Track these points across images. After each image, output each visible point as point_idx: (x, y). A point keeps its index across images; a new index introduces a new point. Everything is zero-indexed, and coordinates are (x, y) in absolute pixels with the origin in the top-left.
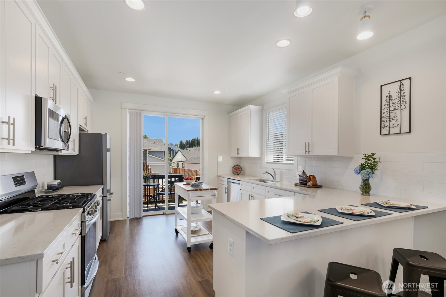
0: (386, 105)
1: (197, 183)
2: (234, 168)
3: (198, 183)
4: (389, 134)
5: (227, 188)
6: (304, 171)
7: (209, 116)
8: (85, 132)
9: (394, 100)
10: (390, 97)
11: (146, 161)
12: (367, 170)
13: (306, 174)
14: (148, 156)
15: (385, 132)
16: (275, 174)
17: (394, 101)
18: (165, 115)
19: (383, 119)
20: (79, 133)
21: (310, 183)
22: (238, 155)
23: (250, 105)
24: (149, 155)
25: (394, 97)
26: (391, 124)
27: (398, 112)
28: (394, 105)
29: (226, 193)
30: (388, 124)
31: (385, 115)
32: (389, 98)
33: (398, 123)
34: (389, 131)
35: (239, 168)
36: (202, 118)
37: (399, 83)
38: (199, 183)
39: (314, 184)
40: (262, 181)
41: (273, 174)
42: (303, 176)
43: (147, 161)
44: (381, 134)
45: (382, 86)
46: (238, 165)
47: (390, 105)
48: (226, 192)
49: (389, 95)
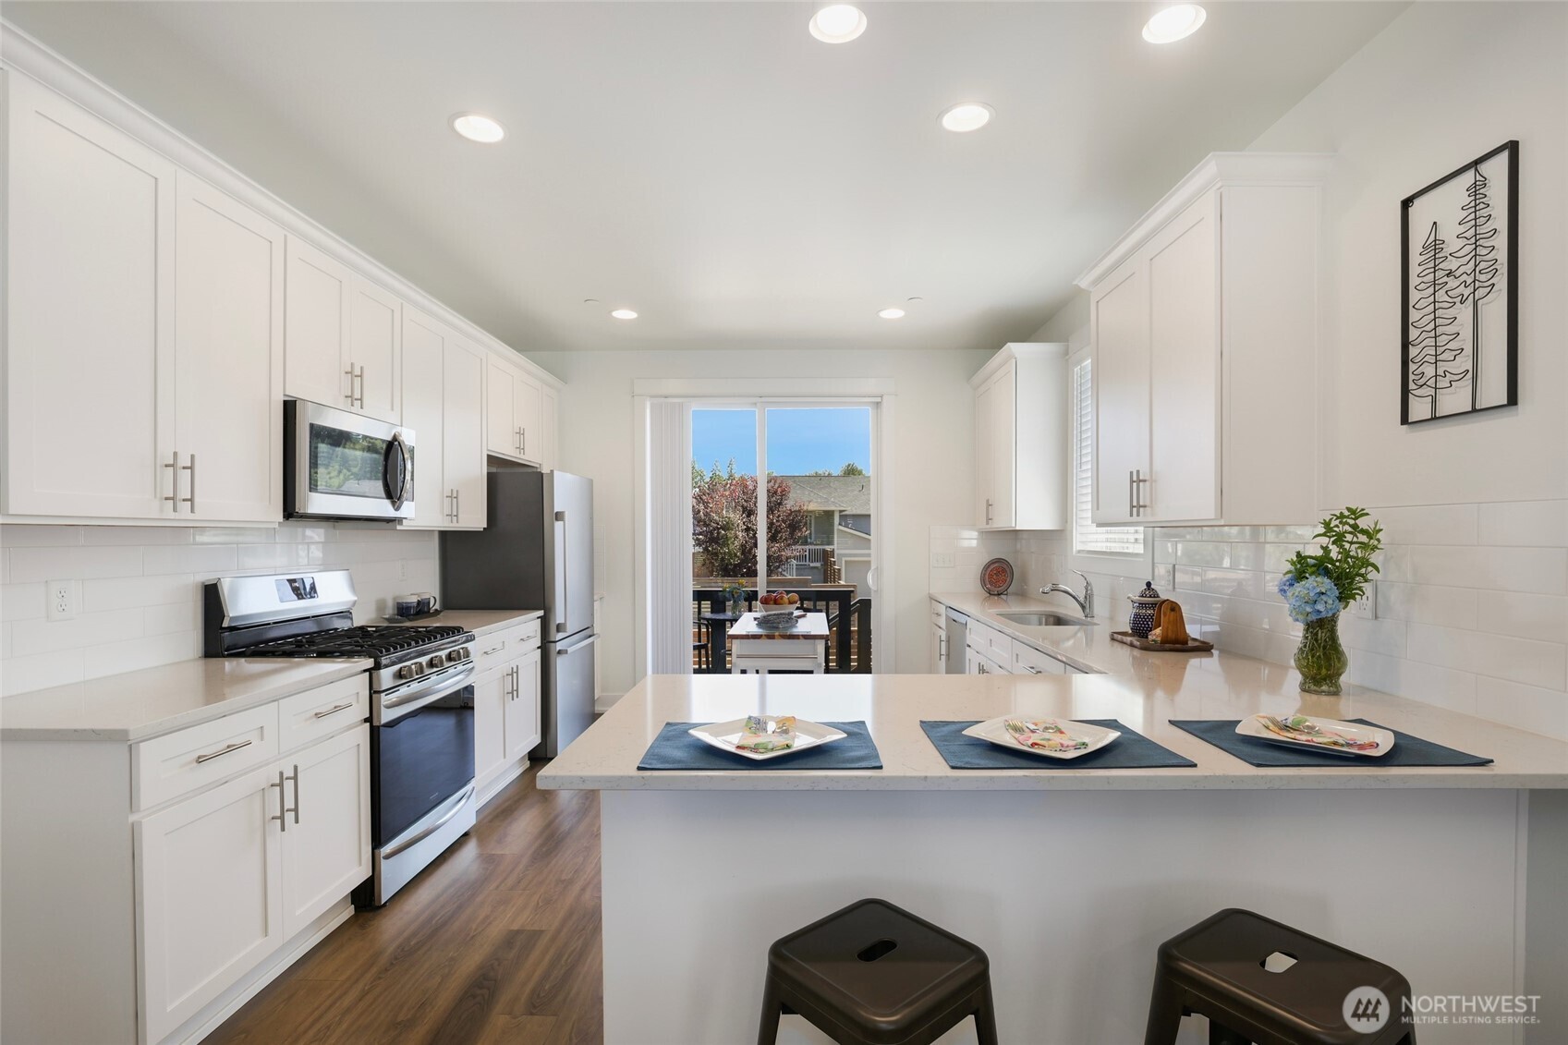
0: (1423, 286)
1: (775, 615)
2: (992, 567)
3: (778, 615)
4: (1432, 419)
5: (943, 638)
6: (1149, 584)
7: (896, 395)
8: (535, 470)
9: (1449, 257)
10: (1435, 246)
11: (832, 547)
12: (1312, 579)
13: (1158, 597)
14: (838, 530)
15: (1419, 409)
16: (1088, 597)
17: (1452, 264)
18: (755, 404)
19: (1413, 352)
20: (488, 473)
21: (1157, 633)
22: (988, 526)
23: (1009, 344)
24: (841, 528)
25: (1453, 244)
26: (1440, 372)
27: (1465, 313)
28: (1452, 283)
29: (943, 658)
30: (1429, 371)
31: (1419, 331)
32: (1433, 253)
33: (1465, 363)
34: (1434, 402)
35: (1004, 571)
36: (878, 403)
37: (1469, 177)
38: (781, 614)
39: (1171, 635)
40: (1051, 620)
41: (1082, 599)
42: (1142, 605)
43: (835, 547)
44: (1405, 420)
45: (1406, 204)
46: (998, 560)
47: (1435, 284)
48: (943, 652)
49: (1432, 238)
